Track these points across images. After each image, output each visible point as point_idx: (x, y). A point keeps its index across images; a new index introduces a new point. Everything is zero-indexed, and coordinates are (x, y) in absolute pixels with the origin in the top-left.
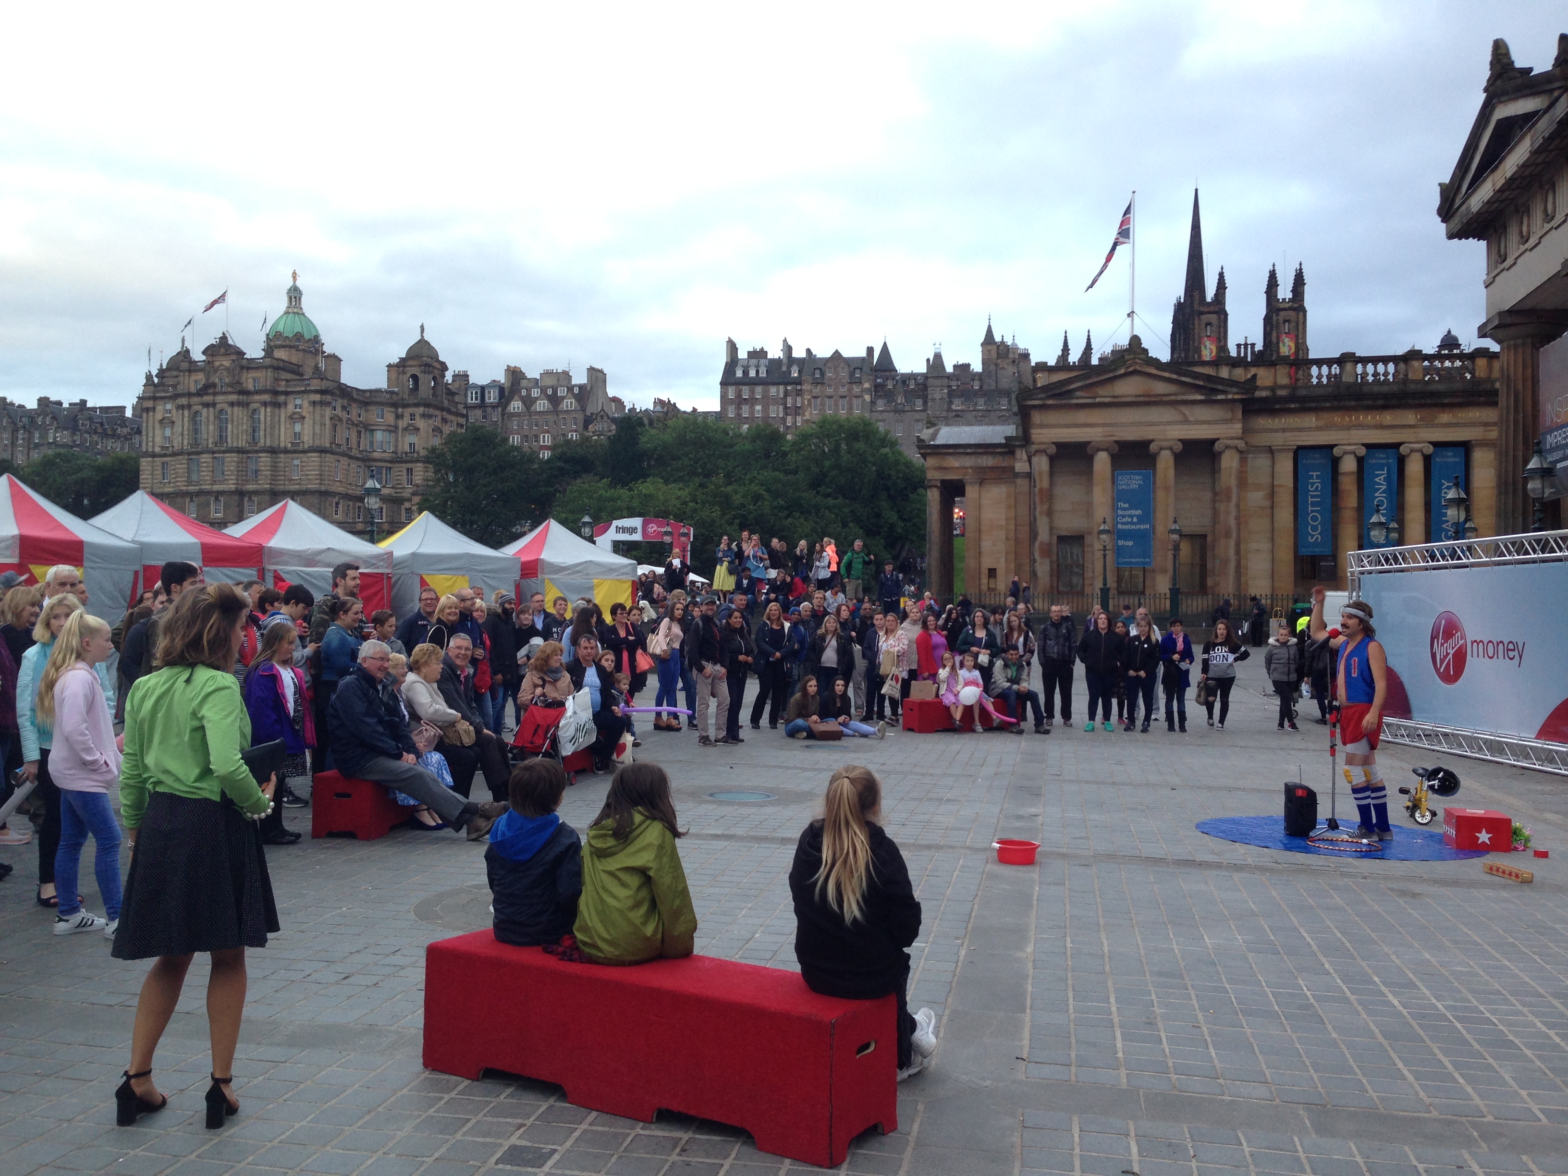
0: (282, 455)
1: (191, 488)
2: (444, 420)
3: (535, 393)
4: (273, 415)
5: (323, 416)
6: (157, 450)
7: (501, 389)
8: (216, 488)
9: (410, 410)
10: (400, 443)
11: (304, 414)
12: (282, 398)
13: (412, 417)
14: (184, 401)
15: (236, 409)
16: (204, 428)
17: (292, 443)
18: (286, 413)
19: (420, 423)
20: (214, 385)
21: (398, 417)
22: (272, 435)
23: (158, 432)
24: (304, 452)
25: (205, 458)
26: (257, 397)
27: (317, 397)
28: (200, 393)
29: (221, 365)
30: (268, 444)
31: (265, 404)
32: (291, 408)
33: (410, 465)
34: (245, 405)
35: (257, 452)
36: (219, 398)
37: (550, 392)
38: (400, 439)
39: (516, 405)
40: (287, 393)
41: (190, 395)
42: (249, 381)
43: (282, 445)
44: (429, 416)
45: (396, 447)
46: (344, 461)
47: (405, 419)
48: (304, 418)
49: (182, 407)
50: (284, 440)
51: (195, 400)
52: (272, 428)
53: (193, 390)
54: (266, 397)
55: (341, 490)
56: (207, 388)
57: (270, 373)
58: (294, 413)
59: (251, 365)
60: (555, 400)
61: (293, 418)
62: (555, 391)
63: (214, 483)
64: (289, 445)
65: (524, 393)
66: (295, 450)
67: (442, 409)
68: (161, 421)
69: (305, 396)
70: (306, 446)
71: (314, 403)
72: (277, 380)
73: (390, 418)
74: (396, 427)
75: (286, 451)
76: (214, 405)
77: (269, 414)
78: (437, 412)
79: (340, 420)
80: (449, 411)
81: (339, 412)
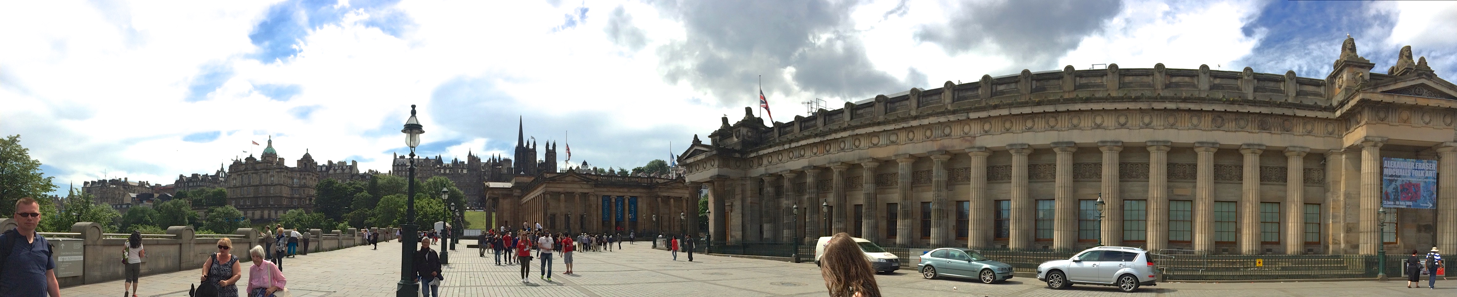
1: (242, 197)
2: (313, 176)
3: (336, 168)
5: (281, 175)
6: (232, 186)
7: (327, 167)
8: (248, 196)
9: (304, 173)
12: (268, 171)
13: (305, 175)
14: (239, 173)
15: (254, 175)
16: (245, 180)
17: (272, 183)
18: (268, 175)
19: (308, 177)
21: (300, 175)
22: (265, 181)
23: (232, 182)
24: (275, 185)
25: (245, 188)
26: (260, 171)
27: (279, 170)
28: (244, 171)
29: (249, 163)
30: (265, 183)
32: (270, 173)
33: (304, 188)
34: (256, 173)
35: (262, 186)
36: (249, 172)
37: (341, 167)
38: (302, 181)
39: (331, 171)
41: (241, 171)
42: (258, 167)
44: (309, 175)
46: (286, 187)
47: (303, 175)
49: (239, 175)
50: (269, 182)
51: (243, 172)
52: (265, 179)
53: (242, 170)
54: (264, 171)
55: (285, 196)
56: (246, 169)
59: (258, 162)
60: (343, 169)
61: (271, 176)
62: (342, 167)
63: (248, 195)
65: (333, 168)
66: (272, 185)
67: (313, 173)
68: (233, 179)
69: (274, 170)
70: (277, 184)
71: (278, 172)
73: (298, 175)
74: (300, 178)
75: (269, 185)
76: (248, 174)
77: (263, 176)
78: (311, 174)
79: (286, 176)
80: (314, 173)
81: (285, 174)
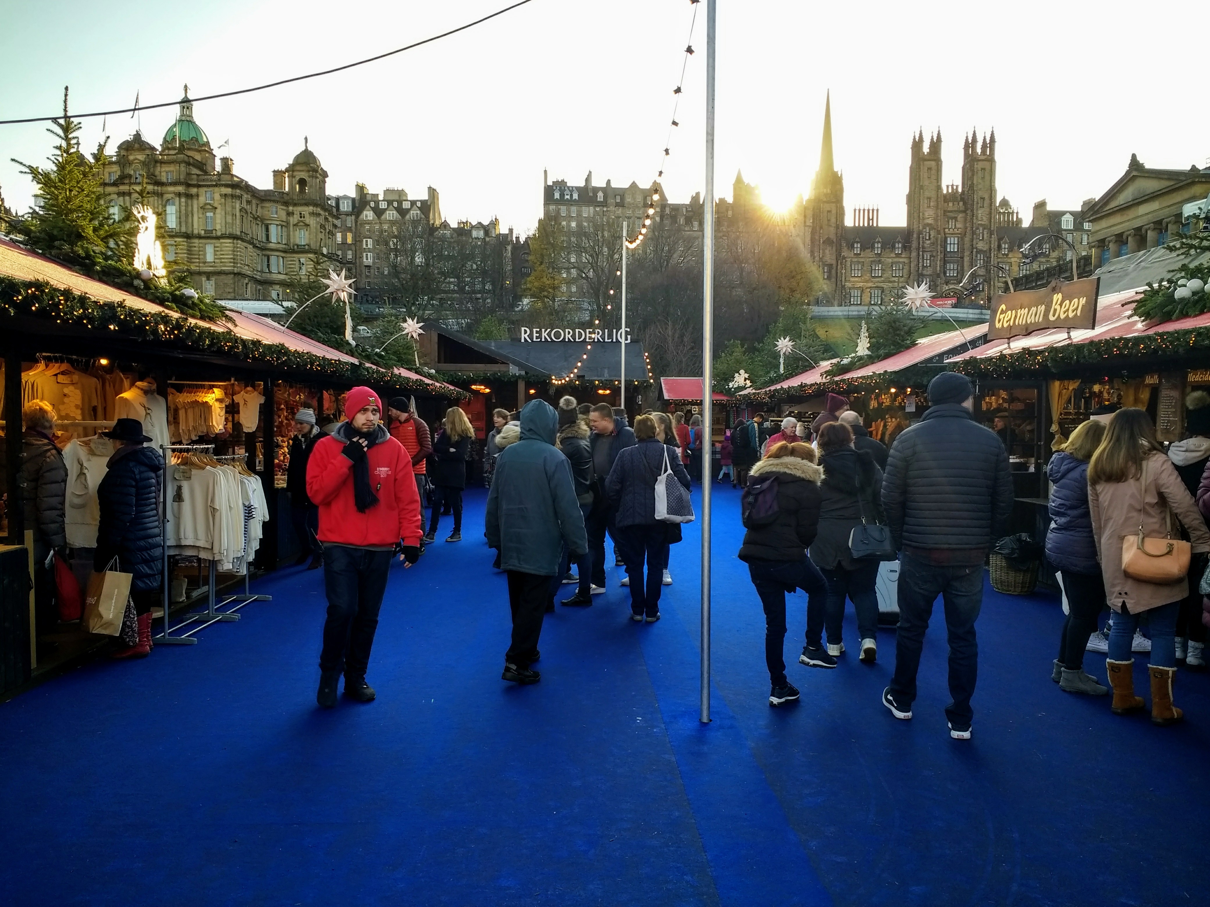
0: (196, 241)
2: (326, 219)
3: (383, 205)
4: (187, 205)
5: (234, 208)
7: (353, 200)
9: (298, 210)
10: (292, 237)
11: (216, 205)
12: (194, 191)
13: (301, 214)
17: (205, 231)
18: (198, 204)
20: (130, 176)
21: (289, 214)
22: (186, 223)
24: (218, 238)
26: (171, 189)
27: (229, 191)
29: (136, 159)
30: (183, 230)
31: (179, 195)
32: (202, 199)
33: (302, 256)
34: (159, 195)
35: (173, 236)
36: (135, 188)
37: (395, 204)
38: (291, 233)
39: (368, 215)
40: (199, 186)
41: (105, 185)
42: (162, 174)
43: (196, 232)
44: (317, 215)
45: (288, 239)
46: (250, 248)
47: (295, 216)
48: (216, 208)
50: (198, 227)
51: (111, 189)
52: (187, 216)
53: (108, 180)
54: (180, 189)
55: (249, 273)
56: (123, 179)
57: (183, 167)
58: (206, 204)
59: (164, 160)
60: (401, 212)
61: (205, 208)
62: (400, 203)
64: (203, 232)
65: (372, 204)
66: (209, 236)
67: (326, 210)
69: (216, 189)
70: (219, 234)
71: (226, 195)
72: (189, 174)
73: (283, 214)
74: (288, 223)
75: (199, 237)
76: (129, 194)
77: (183, 204)
78: (322, 212)
80: (329, 212)
81: (244, 205)
